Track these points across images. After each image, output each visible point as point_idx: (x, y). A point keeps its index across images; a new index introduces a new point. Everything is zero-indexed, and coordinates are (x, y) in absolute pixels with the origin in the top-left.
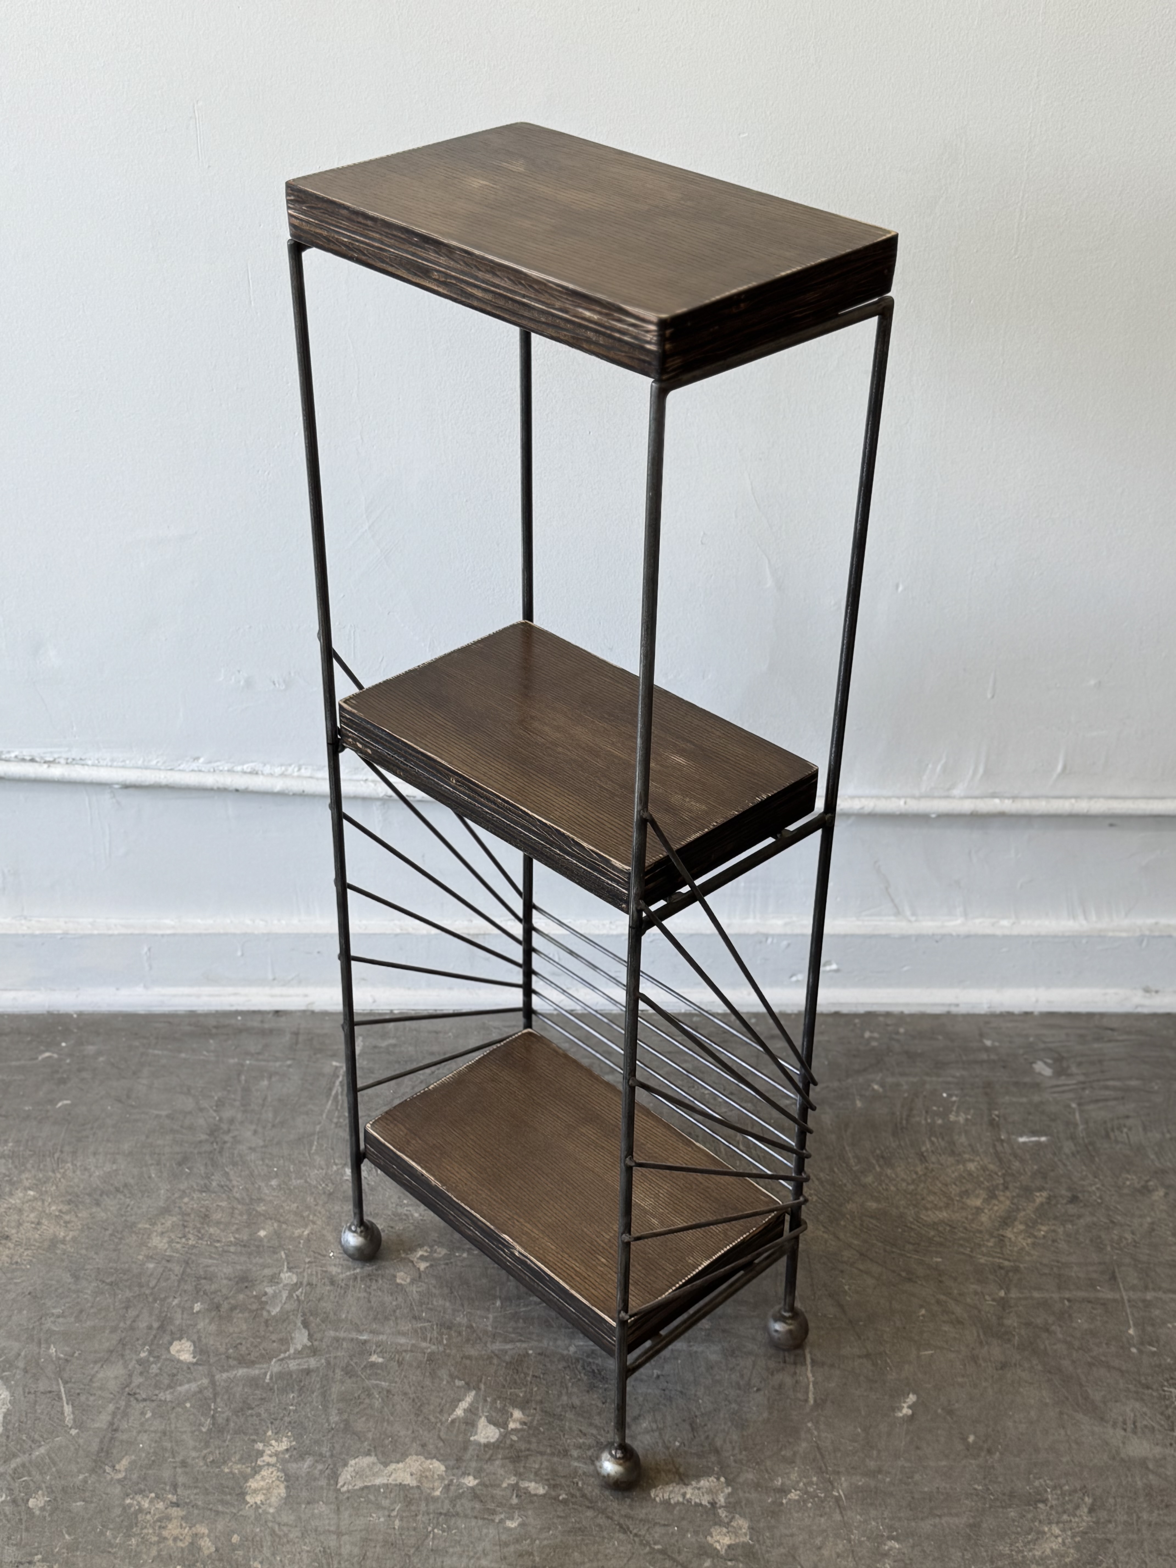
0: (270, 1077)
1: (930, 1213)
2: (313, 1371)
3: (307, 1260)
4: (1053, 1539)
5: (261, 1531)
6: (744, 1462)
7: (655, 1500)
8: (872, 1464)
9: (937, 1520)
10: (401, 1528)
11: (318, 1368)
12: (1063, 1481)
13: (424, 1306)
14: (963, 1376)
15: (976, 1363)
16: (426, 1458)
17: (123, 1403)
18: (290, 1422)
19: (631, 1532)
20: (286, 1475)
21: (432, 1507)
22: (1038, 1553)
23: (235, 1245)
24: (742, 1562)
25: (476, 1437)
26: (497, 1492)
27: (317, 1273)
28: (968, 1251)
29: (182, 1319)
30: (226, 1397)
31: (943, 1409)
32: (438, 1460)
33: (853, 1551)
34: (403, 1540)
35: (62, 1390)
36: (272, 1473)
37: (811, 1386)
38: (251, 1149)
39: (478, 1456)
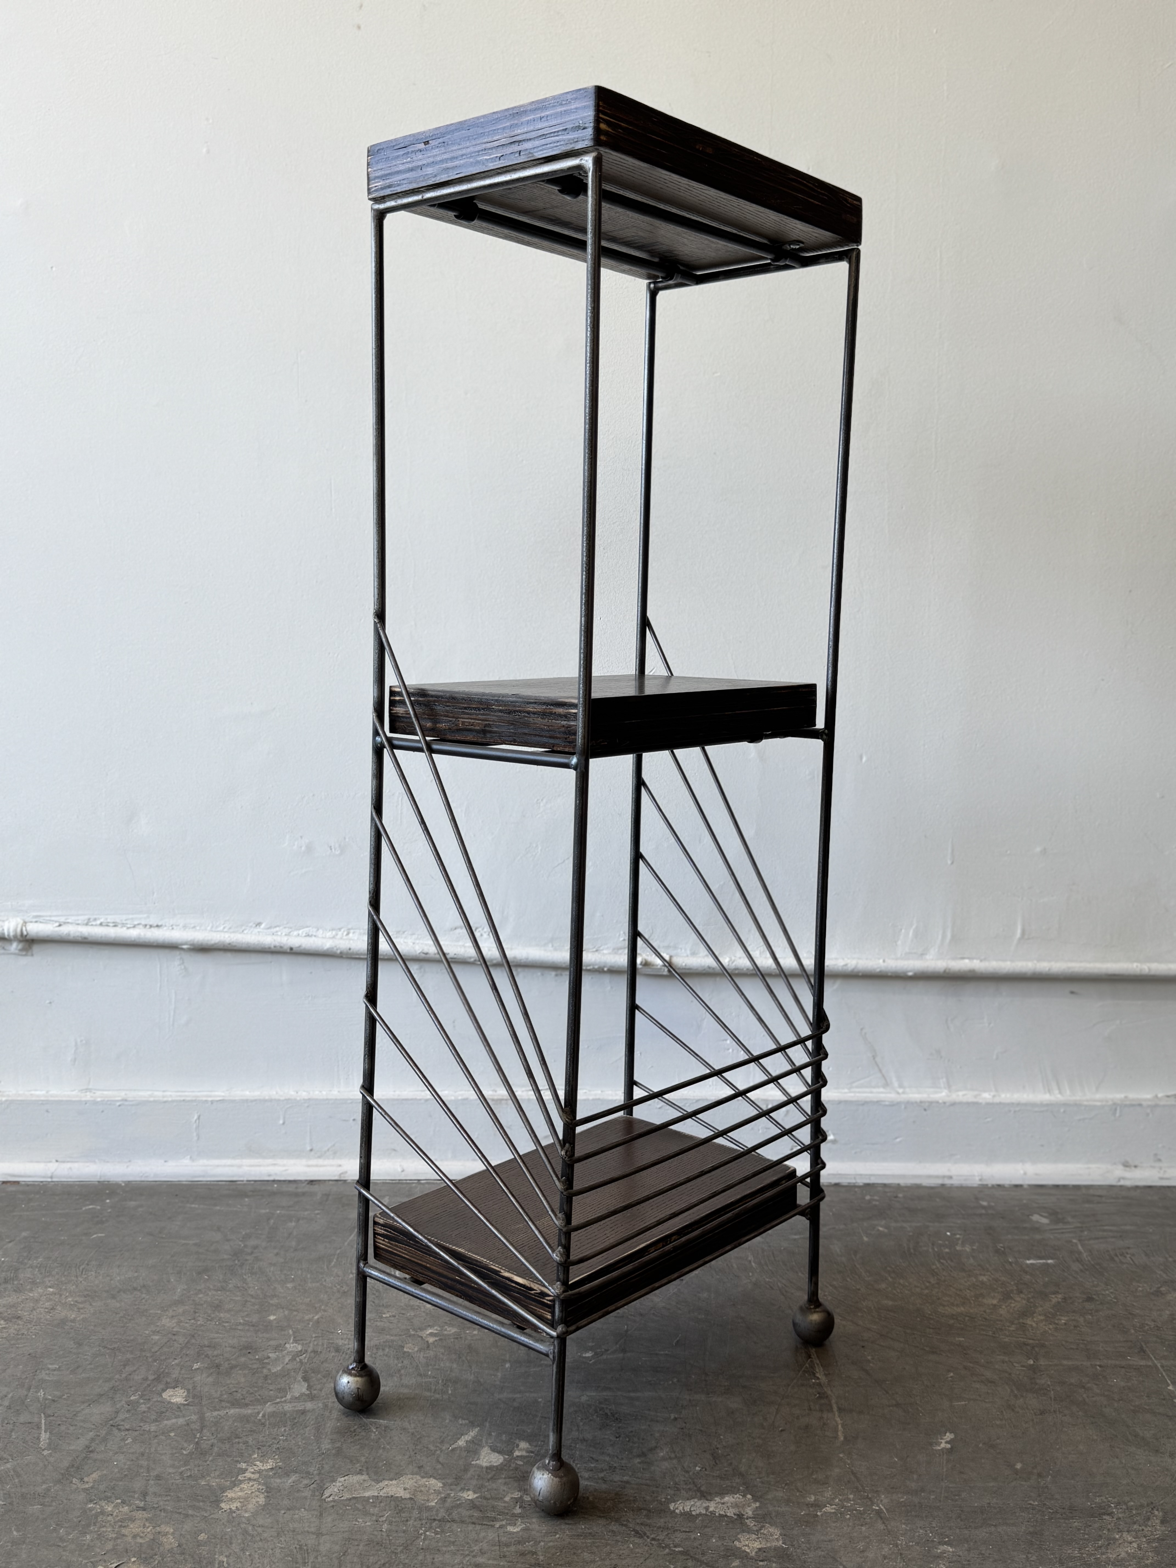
0: (298, 1220)
1: (947, 1308)
2: (309, 1411)
3: (314, 1336)
4: (1126, 1545)
5: (232, 1530)
6: (772, 1483)
7: (674, 1511)
8: (913, 1485)
9: (993, 1529)
10: (389, 1531)
11: (314, 1409)
12: (1127, 1499)
13: (430, 1367)
14: (1001, 1420)
15: (1013, 1410)
16: (423, 1477)
17: (103, 1433)
18: (278, 1448)
19: (648, 1537)
20: (267, 1487)
21: (425, 1515)
22: (1112, 1556)
23: (244, 1324)
24: (775, 1562)
25: (478, 1462)
26: (501, 1504)
27: (323, 1344)
28: (990, 1333)
29: (180, 1373)
30: (213, 1429)
31: (984, 1444)
32: (435, 1478)
33: (901, 1554)
34: (390, 1540)
35: (43, 1421)
36: (253, 1486)
37: (840, 1426)
38: (271, 1264)
39: (479, 1476)
